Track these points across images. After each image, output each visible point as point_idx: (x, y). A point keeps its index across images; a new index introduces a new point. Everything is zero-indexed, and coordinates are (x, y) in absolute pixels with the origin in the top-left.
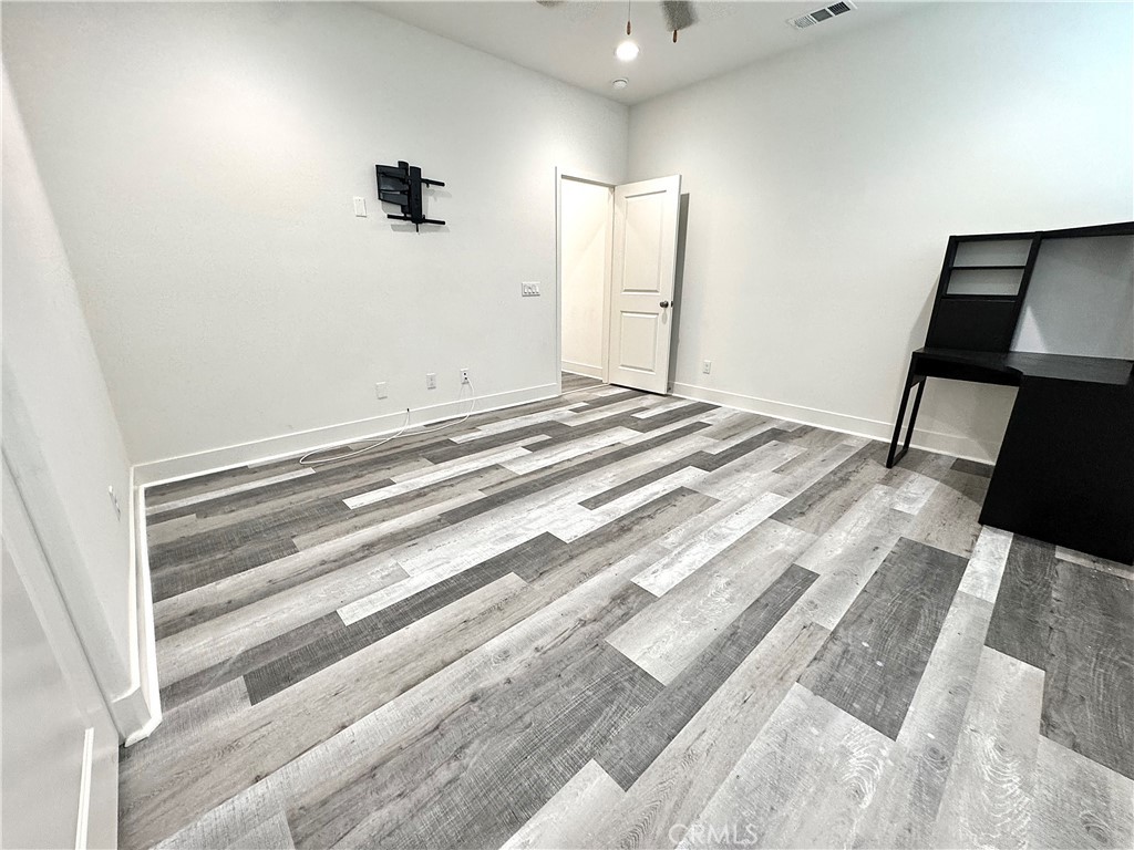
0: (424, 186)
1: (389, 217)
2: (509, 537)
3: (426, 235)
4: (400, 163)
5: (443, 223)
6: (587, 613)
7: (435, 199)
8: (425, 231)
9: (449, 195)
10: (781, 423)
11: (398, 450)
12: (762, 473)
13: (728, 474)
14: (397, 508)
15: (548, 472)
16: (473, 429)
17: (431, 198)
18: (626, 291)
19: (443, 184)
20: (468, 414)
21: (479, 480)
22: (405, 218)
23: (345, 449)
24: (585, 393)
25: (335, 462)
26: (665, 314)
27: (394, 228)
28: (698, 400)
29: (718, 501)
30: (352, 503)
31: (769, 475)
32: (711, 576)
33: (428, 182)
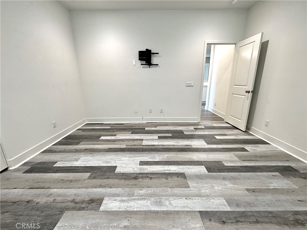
0: (152, 55)
1: (141, 64)
2: (109, 162)
3: (152, 69)
4: (146, 49)
5: (158, 65)
6: (78, 199)
7: (156, 58)
8: (152, 68)
9: (161, 56)
10: (302, 164)
11: (131, 128)
12: (236, 186)
13: (215, 178)
14: (106, 142)
15: (152, 147)
16: (156, 127)
17: (155, 58)
18: (235, 85)
19: (158, 53)
20: (159, 122)
21: (132, 142)
22: (146, 65)
23: (123, 124)
24: (210, 123)
25: (117, 127)
26: (248, 97)
27: (143, 67)
28: (260, 138)
29: (189, 187)
30: (102, 138)
31: (241, 190)
32: (126, 218)
33: (153, 53)
